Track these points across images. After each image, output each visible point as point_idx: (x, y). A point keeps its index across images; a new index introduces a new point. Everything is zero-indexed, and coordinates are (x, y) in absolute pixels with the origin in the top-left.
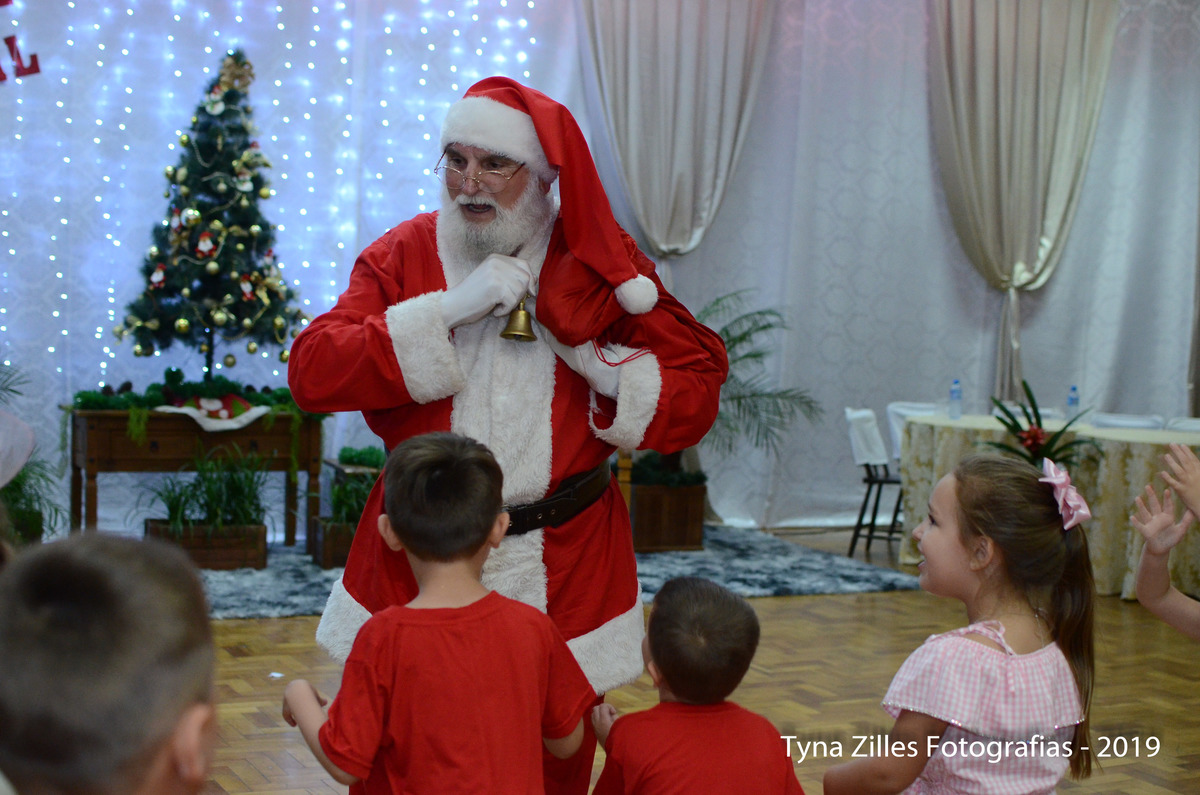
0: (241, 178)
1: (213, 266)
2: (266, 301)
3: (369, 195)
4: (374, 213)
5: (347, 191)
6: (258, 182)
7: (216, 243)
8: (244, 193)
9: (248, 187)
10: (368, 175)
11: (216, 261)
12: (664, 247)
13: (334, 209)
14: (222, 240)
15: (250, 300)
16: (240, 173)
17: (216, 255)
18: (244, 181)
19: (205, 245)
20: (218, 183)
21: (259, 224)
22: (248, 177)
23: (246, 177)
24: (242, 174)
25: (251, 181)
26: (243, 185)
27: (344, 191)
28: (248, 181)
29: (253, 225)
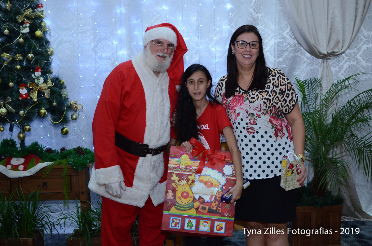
0: (24, 25)
2: (36, 100)
5: (121, 32)
8: (23, 34)
9: (27, 30)
10: (134, 22)
12: (325, 52)
14: (5, 64)
16: (23, 23)
18: (25, 27)
20: (5, 29)
21: (32, 53)
22: (28, 25)
23: (26, 25)
24: (25, 23)
25: (29, 27)
26: (23, 30)
27: (119, 32)
28: (27, 27)
29: (30, 53)
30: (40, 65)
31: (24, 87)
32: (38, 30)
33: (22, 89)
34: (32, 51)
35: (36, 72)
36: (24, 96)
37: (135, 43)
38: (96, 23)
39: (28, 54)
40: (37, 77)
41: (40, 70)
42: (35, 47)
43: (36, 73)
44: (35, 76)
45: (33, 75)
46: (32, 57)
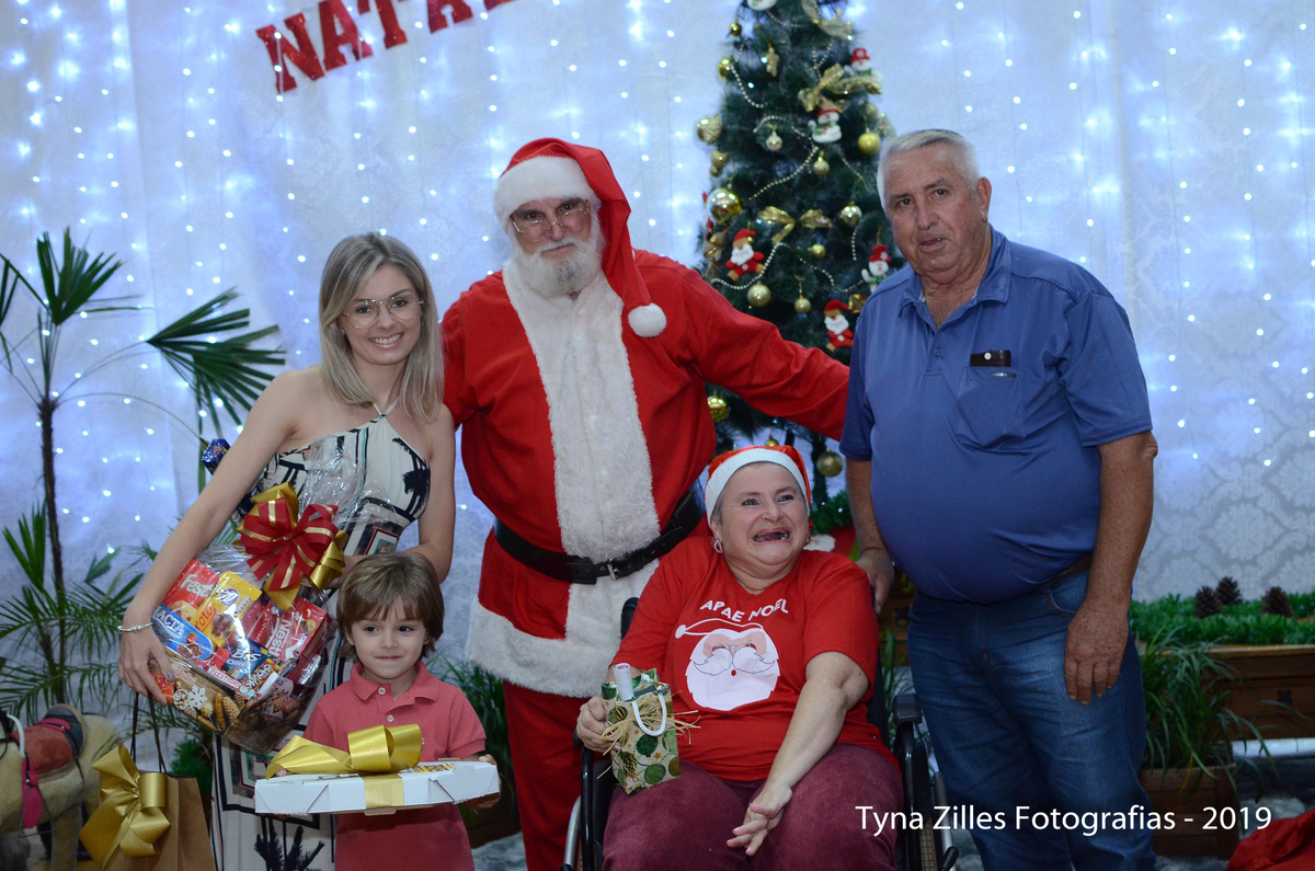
0: (822, 119)
1: (759, 292)
3: (1145, 122)
4: (1161, 155)
5: (1100, 122)
6: (855, 122)
7: (762, 248)
8: (822, 146)
9: (832, 134)
10: (1138, 87)
11: (764, 282)
13: (1078, 158)
14: (777, 242)
15: (842, 347)
16: (817, 112)
17: (762, 268)
18: (826, 125)
19: (742, 254)
20: (767, 134)
21: (857, 204)
22: (834, 117)
23: (828, 117)
24: (825, 112)
25: (839, 123)
26: (819, 134)
27: (1091, 123)
28: (833, 124)
29: (847, 205)
30: (883, 241)
31: (838, 311)
32: (868, 130)
33: (833, 318)
34: (854, 196)
35: (873, 260)
36: (841, 338)
37: (1143, 156)
38: (1017, 100)
39: (843, 207)
40: (878, 278)
41: (884, 256)
42: (860, 188)
43: (873, 266)
44: (871, 274)
45: (864, 272)
46: (855, 215)
